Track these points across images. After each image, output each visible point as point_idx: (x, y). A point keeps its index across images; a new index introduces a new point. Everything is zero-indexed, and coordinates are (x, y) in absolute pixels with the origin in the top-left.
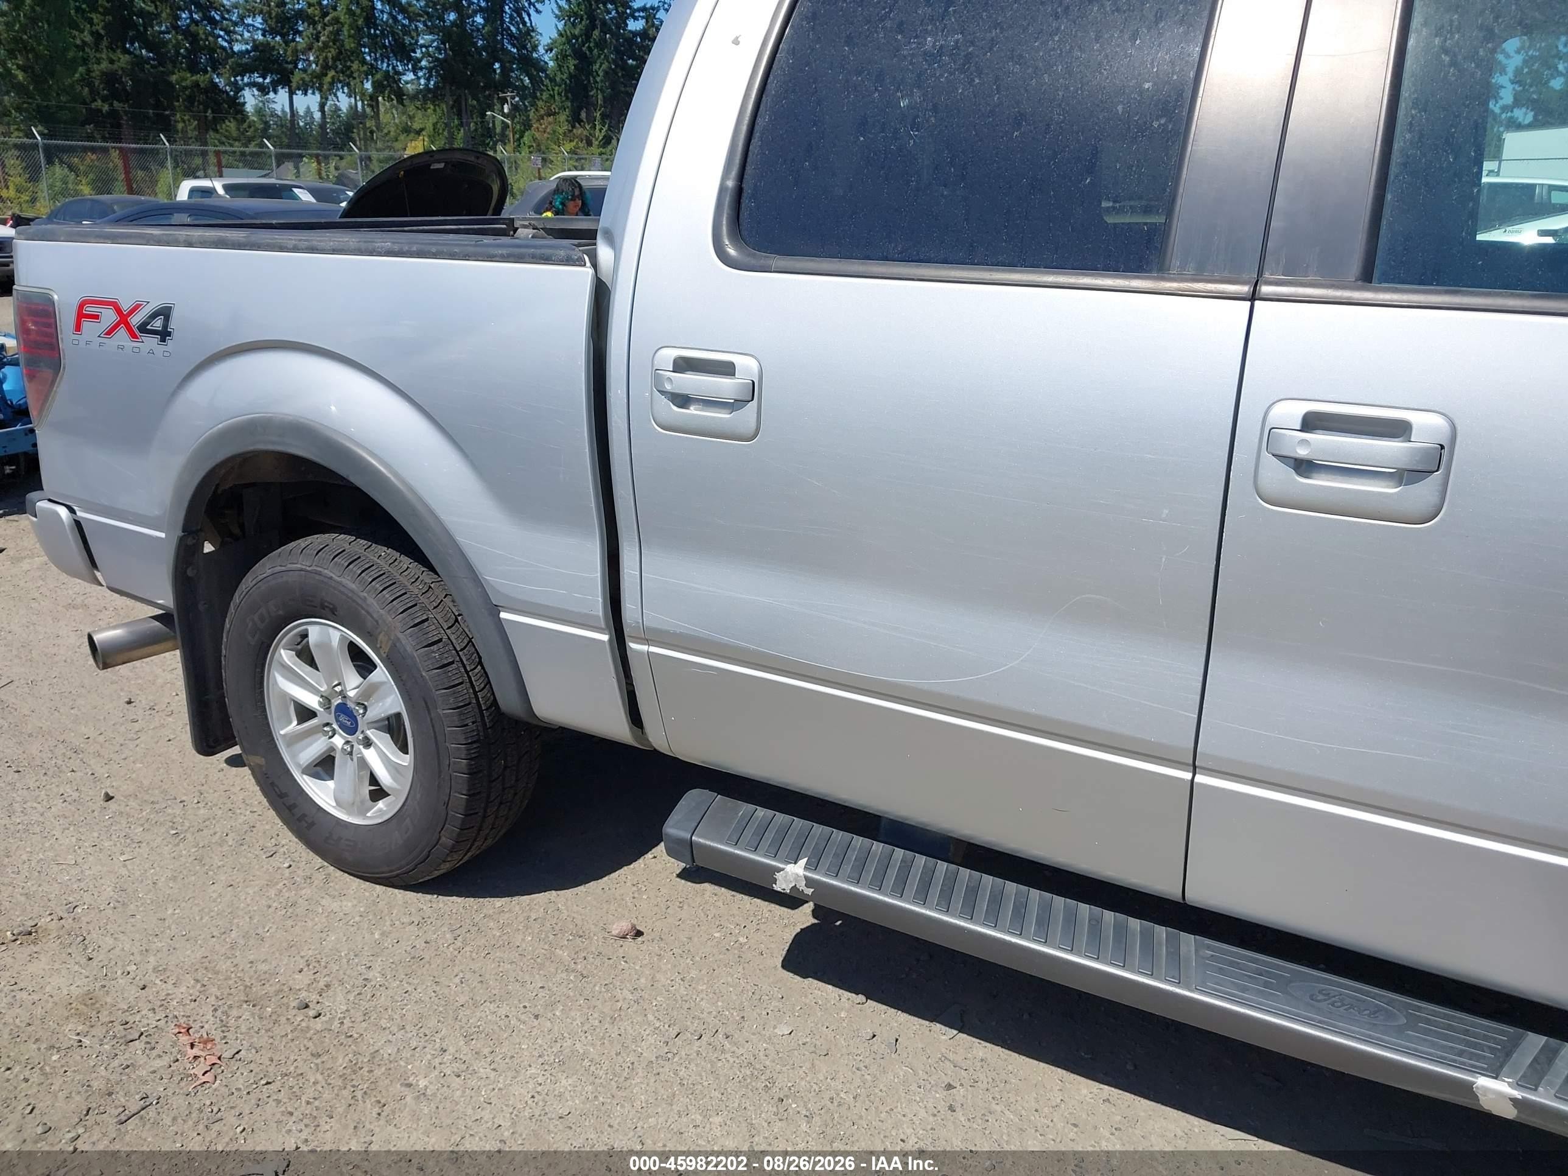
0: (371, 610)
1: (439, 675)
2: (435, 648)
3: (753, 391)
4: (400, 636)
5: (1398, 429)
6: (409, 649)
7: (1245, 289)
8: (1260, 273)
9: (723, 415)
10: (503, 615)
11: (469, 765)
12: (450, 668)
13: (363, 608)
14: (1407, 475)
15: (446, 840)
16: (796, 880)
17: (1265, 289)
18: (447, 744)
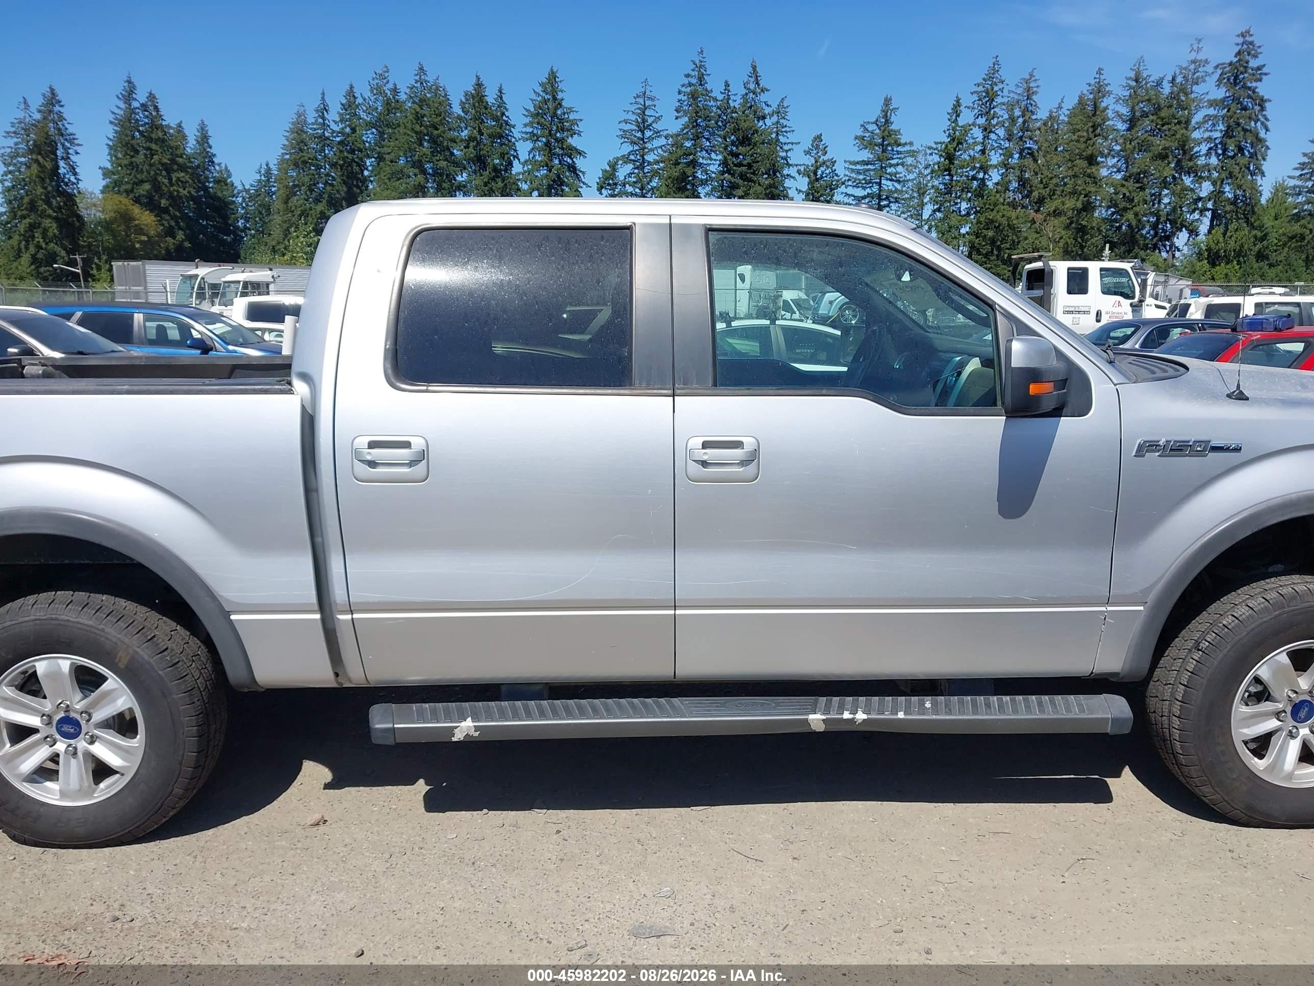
0: (109, 637)
1: (171, 671)
2: (165, 653)
3: (422, 456)
4: (138, 650)
5: (738, 445)
6: (146, 657)
7: (670, 392)
8: (674, 385)
9: (405, 470)
10: (233, 617)
11: (198, 730)
12: (178, 665)
13: (102, 636)
14: (744, 463)
15: (178, 791)
16: (468, 730)
17: (678, 392)
18: (182, 718)
